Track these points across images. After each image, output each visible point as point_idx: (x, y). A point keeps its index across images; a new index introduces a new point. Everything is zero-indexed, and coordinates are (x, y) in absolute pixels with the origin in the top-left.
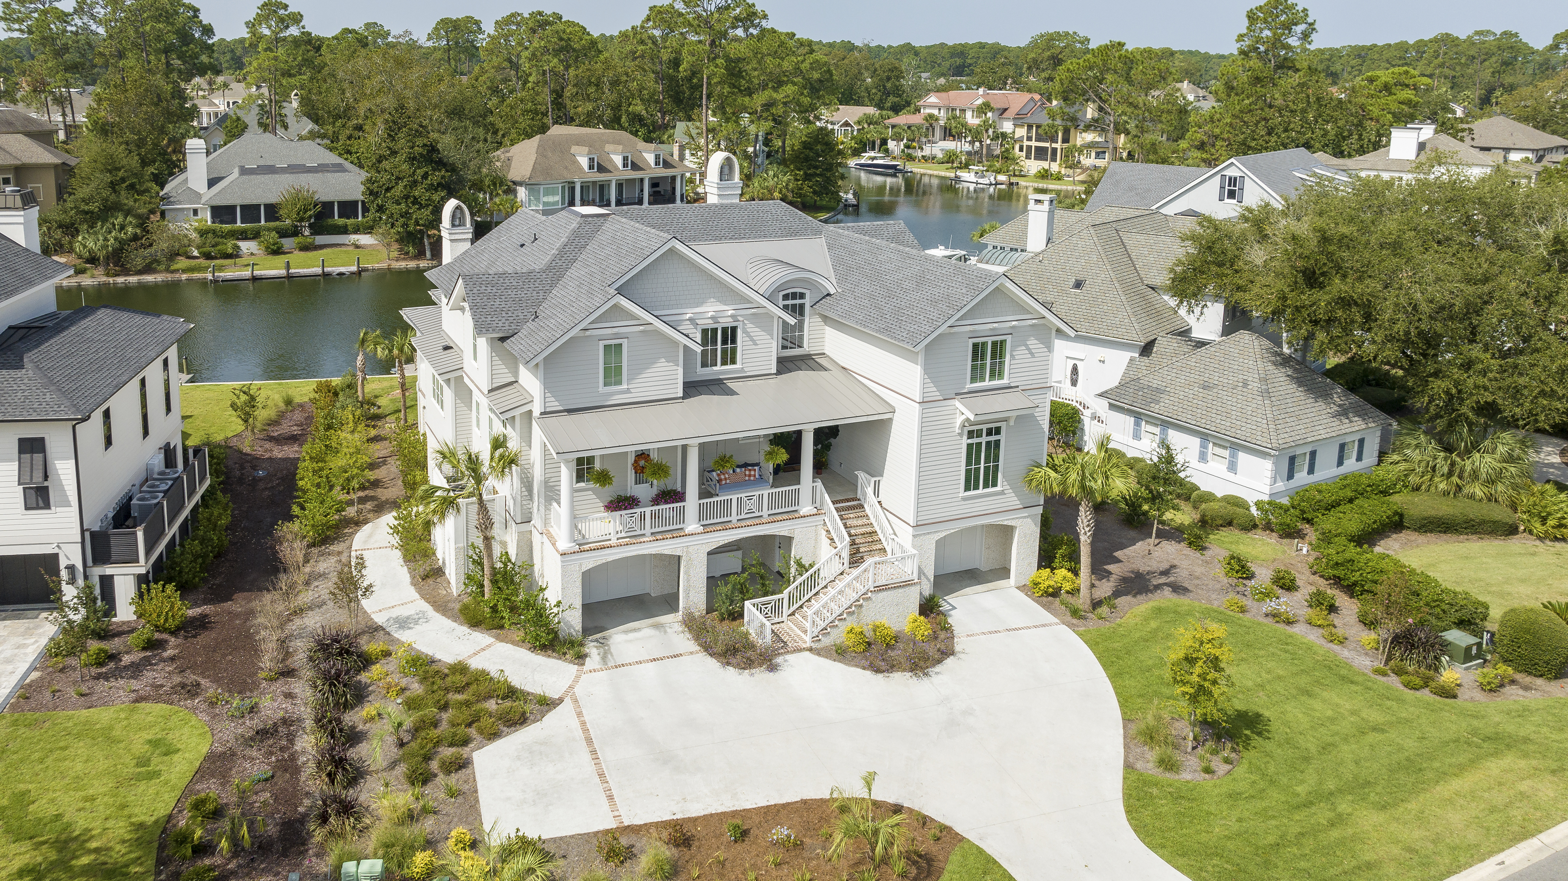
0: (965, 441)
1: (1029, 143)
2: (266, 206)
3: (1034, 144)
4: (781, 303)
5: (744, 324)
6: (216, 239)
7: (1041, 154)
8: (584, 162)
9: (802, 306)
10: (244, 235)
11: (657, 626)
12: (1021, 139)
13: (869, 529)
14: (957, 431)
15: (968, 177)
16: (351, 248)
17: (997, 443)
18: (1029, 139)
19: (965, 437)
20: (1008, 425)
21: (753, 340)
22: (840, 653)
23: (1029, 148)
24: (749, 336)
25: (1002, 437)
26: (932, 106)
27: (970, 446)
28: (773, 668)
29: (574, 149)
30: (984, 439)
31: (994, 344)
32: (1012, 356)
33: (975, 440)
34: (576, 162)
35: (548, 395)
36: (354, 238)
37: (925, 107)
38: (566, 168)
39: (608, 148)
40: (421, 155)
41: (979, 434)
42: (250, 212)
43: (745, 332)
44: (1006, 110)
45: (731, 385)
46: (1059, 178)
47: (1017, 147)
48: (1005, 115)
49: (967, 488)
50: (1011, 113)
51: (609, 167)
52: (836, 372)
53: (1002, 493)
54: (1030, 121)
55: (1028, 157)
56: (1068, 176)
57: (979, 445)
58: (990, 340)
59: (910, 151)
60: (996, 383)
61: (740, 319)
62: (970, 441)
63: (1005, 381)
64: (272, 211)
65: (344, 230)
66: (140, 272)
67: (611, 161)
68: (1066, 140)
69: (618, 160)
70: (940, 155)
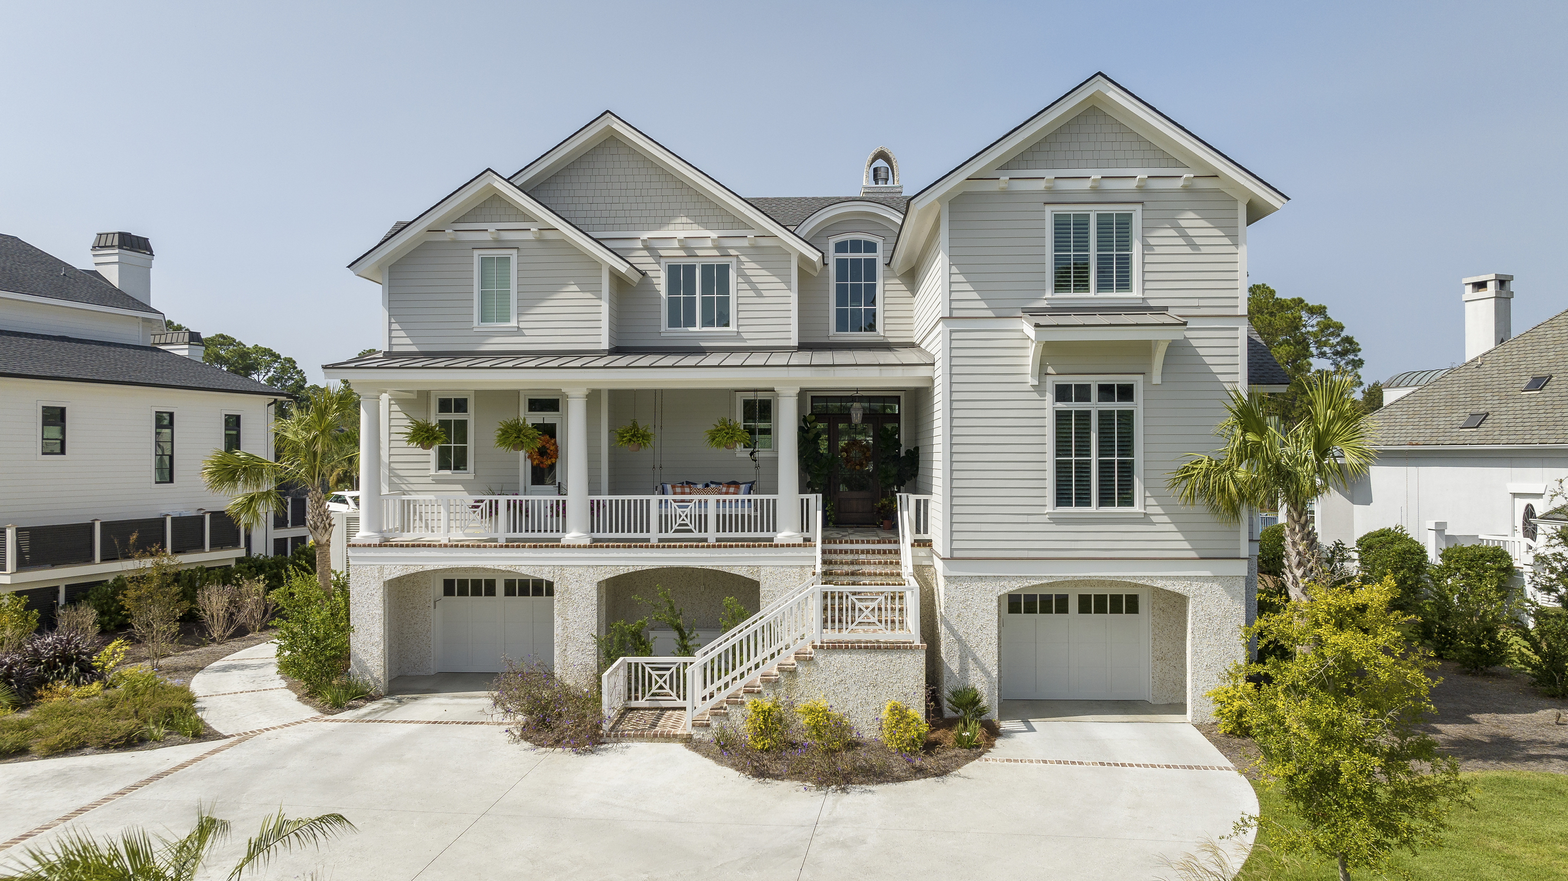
0: (1049, 405)
5: (739, 262)
14: (1032, 381)
17: (1127, 417)
19: (1050, 397)
20: (1147, 382)
21: (755, 289)
24: (750, 283)
25: (1138, 406)
27: (1062, 418)
30: (1095, 406)
31: (1104, 222)
32: (1146, 246)
33: (1073, 406)
35: (395, 326)
41: (1083, 393)
43: (741, 274)
49: (1062, 498)
53: (1145, 519)
57: (1084, 416)
58: (1093, 212)
60: (1114, 296)
61: (732, 252)
62: (1062, 406)
63: (1136, 293)
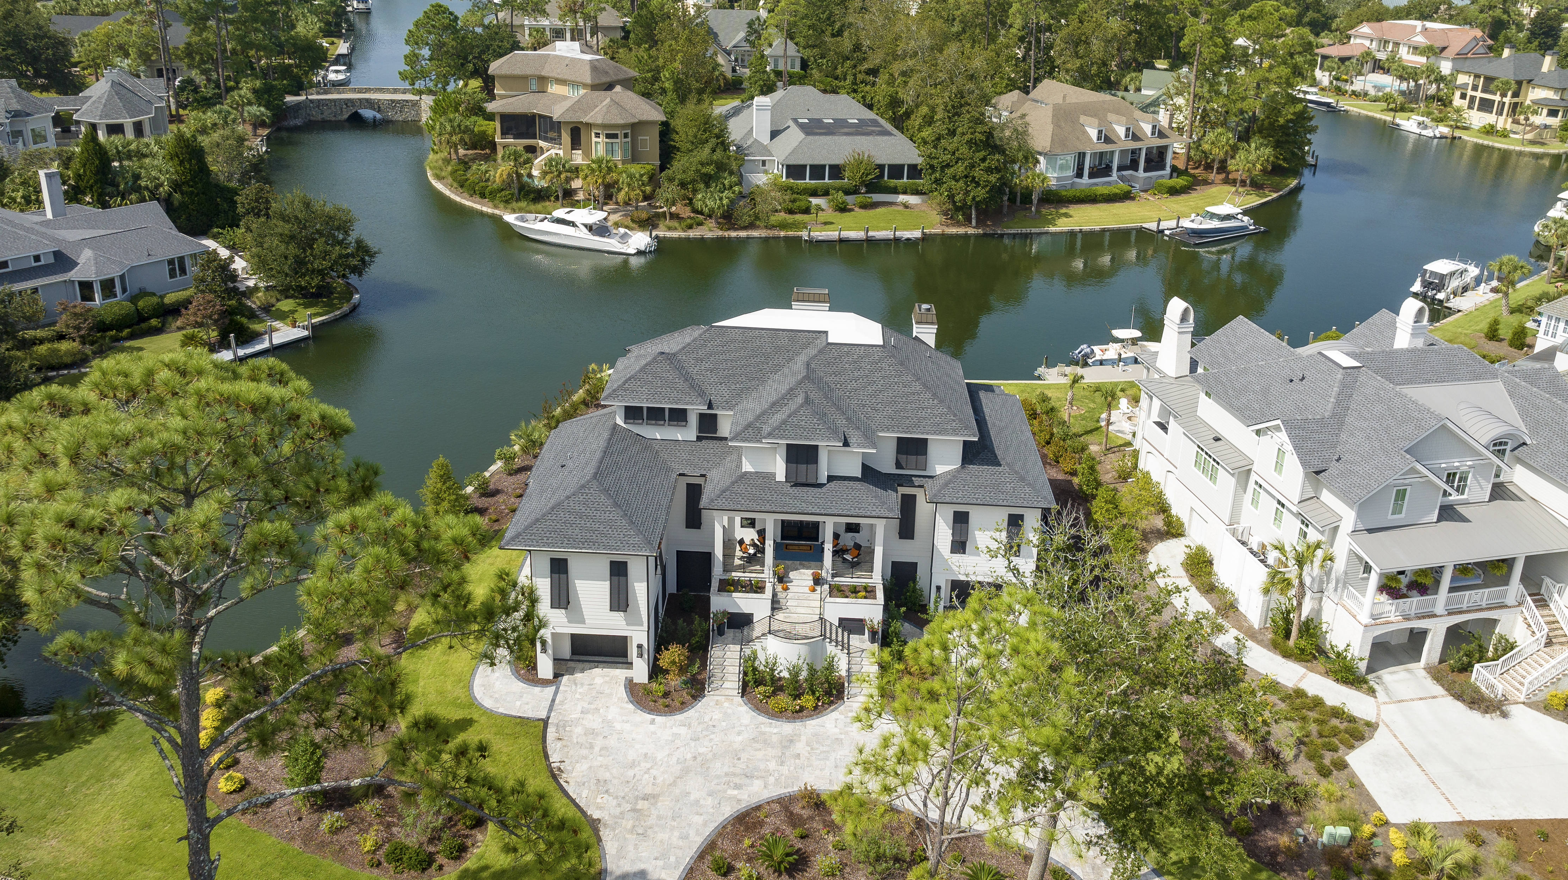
1: (1474, 93)
2: (831, 166)
3: (1479, 94)
4: (1491, 449)
5: (1473, 469)
6: (795, 196)
7: (1486, 106)
8: (1093, 133)
9: (1505, 450)
10: (814, 193)
11: (1407, 670)
12: (1464, 86)
13: (1552, 619)
15: (1410, 124)
16: (901, 208)
18: (1475, 88)
21: (1477, 480)
22: (1546, 708)
23: (1473, 98)
24: (1475, 475)
26: (1363, 37)
28: (1505, 715)
29: (1083, 119)
34: (1085, 133)
36: (902, 198)
37: (1356, 37)
38: (1078, 138)
39: (1111, 117)
40: (981, 141)
42: (817, 171)
43: (1472, 474)
44: (1444, 49)
45: (1461, 509)
46: (1504, 134)
47: (1458, 94)
48: (1443, 55)
50: (1451, 52)
51: (1113, 138)
52: (1528, 502)
54: (1478, 72)
55: (1470, 107)
56: (1515, 133)
59: (1339, 84)
61: (1471, 466)
64: (836, 171)
65: (895, 191)
66: (745, 228)
67: (1114, 131)
68: (1516, 95)
69: (1121, 131)
70: (1372, 92)
